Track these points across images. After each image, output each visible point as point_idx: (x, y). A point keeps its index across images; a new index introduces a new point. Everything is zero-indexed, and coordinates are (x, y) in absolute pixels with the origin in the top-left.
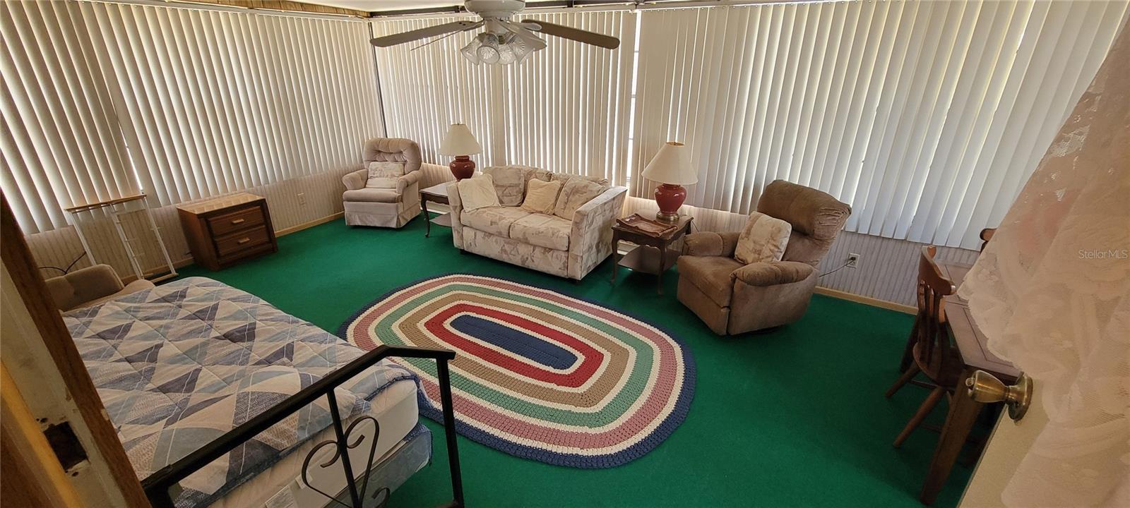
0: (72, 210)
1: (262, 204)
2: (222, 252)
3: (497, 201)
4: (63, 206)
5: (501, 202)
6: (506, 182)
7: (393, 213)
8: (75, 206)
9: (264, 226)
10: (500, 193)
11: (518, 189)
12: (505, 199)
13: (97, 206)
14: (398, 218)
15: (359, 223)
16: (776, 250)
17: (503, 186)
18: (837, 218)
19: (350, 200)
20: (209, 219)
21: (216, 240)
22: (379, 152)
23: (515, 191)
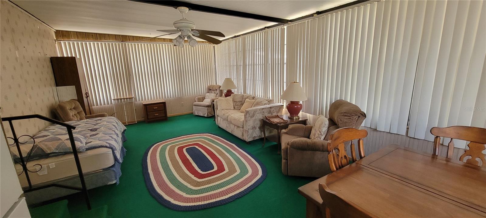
0: (114, 100)
1: (164, 103)
2: (149, 117)
3: (233, 107)
4: (112, 99)
5: (234, 108)
6: (237, 100)
7: (206, 111)
8: (116, 98)
9: (164, 111)
10: (234, 104)
11: (241, 103)
12: (236, 107)
13: (121, 99)
14: (207, 113)
15: (197, 114)
16: (320, 134)
17: (236, 102)
18: (352, 118)
19: (195, 106)
20: (147, 106)
21: (148, 113)
22: (211, 90)
23: (240, 104)
